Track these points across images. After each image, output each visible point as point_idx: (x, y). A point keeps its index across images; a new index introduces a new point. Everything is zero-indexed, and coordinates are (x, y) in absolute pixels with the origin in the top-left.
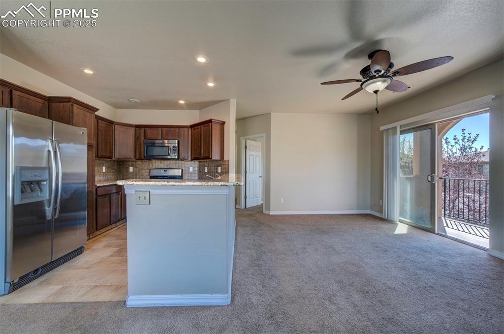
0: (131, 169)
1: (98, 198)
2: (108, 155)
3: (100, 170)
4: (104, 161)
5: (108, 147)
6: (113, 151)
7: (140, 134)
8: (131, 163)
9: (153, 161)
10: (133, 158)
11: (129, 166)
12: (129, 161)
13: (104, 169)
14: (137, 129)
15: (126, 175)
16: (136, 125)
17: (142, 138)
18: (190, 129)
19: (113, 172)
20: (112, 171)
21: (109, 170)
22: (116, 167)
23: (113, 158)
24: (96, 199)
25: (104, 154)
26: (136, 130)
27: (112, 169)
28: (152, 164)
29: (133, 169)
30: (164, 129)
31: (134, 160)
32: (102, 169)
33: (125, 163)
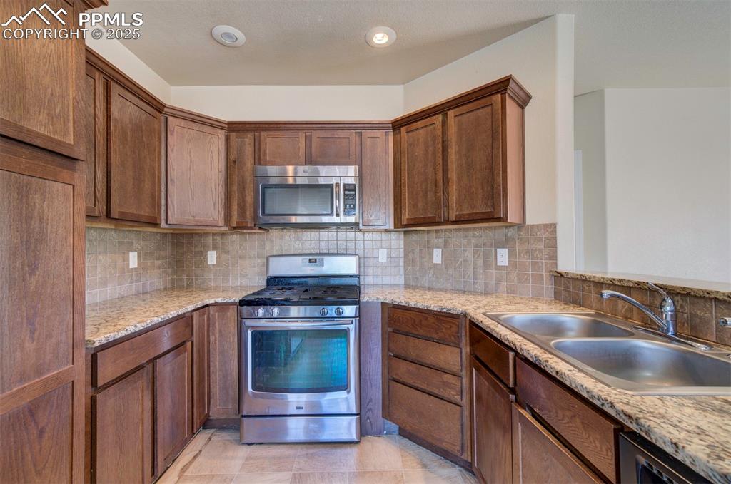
0: (212, 257)
1: (100, 397)
2: (146, 212)
3: (120, 263)
4: (133, 236)
5: (147, 185)
6: (163, 202)
7: (240, 151)
8: (210, 239)
9: (275, 233)
10: (221, 222)
11: (206, 248)
12: (206, 234)
13: (133, 260)
14: (233, 135)
15: (197, 276)
16: (230, 124)
17: (249, 163)
18: (391, 133)
19: (159, 268)
20: (158, 263)
21: (149, 262)
22: (167, 252)
23: (163, 225)
24: (93, 400)
25: (133, 210)
26: (227, 138)
27: (158, 259)
28: (272, 241)
29: (218, 258)
30: (316, 134)
31: (225, 228)
32: (126, 260)
33: (196, 238)
